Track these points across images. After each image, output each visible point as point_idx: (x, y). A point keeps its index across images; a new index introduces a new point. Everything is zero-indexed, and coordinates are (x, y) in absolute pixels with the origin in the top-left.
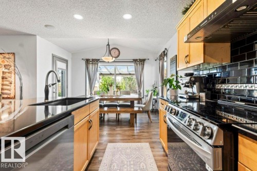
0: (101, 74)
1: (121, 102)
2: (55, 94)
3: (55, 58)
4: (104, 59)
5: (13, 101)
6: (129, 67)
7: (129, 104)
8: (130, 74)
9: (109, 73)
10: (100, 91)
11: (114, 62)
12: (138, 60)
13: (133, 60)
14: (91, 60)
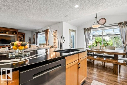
0: (94, 36)
1: (106, 55)
2: (70, 46)
3: (70, 30)
4: (93, 27)
5: (56, 48)
6: (114, 29)
7: (113, 56)
8: (116, 34)
9: (99, 35)
10: (91, 46)
11: (102, 27)
12: (123, 23)
13: (118, 23)
14: (87, 29)
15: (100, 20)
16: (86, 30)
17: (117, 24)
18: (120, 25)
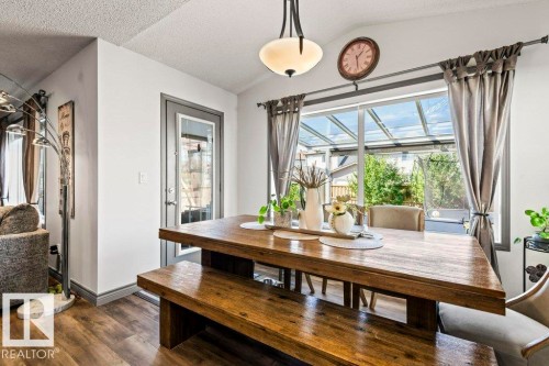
8: (437, 143)
11: (357, 93)
12: (473, 62)
13: (443, 65)
14: (280, 104)
15: (349, 51)
16: (279, 109)
17: (438, 70)
18: (455, 73)
